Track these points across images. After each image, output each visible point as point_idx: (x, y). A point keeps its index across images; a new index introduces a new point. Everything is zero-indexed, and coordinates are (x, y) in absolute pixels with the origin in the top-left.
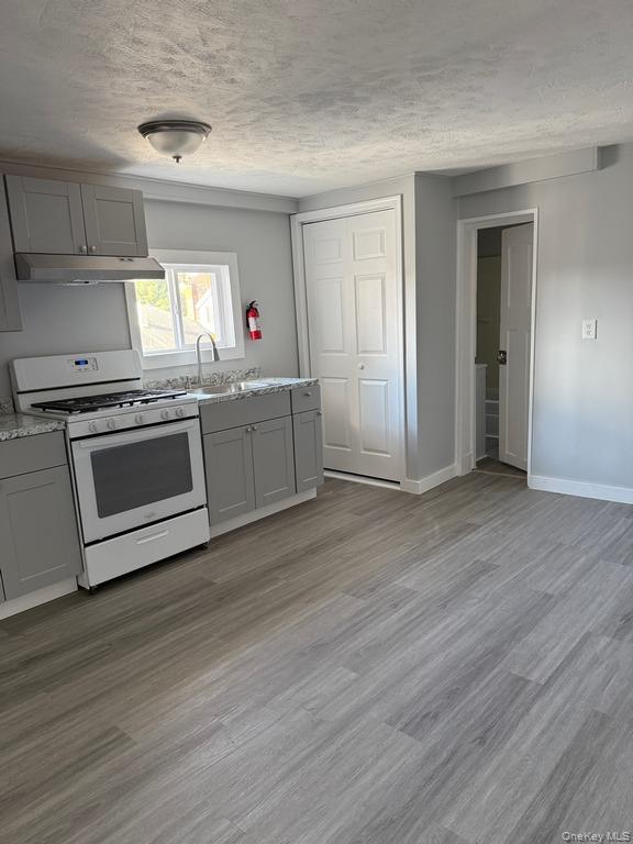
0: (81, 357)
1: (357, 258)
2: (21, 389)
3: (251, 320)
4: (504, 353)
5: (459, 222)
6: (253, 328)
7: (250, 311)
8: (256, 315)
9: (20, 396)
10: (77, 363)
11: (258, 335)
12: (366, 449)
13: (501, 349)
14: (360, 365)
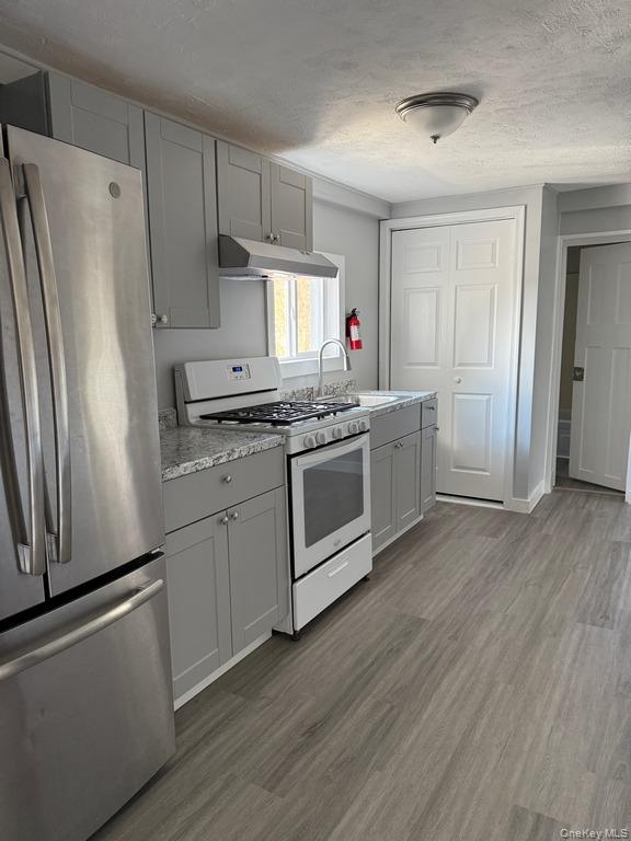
0: (237, 363)
1: (459, 267)
2: (193, 398)
3: (354, 329)
4: (581, 370)
5: (559, 237)
6: (355, 337)
7: (351, 319)
8: (357, 324)
9: (188, 405)
10: (234, 369)
11: (358, 344)
12: (457, 467)
13: (576, 365)
14: (457, 379)
